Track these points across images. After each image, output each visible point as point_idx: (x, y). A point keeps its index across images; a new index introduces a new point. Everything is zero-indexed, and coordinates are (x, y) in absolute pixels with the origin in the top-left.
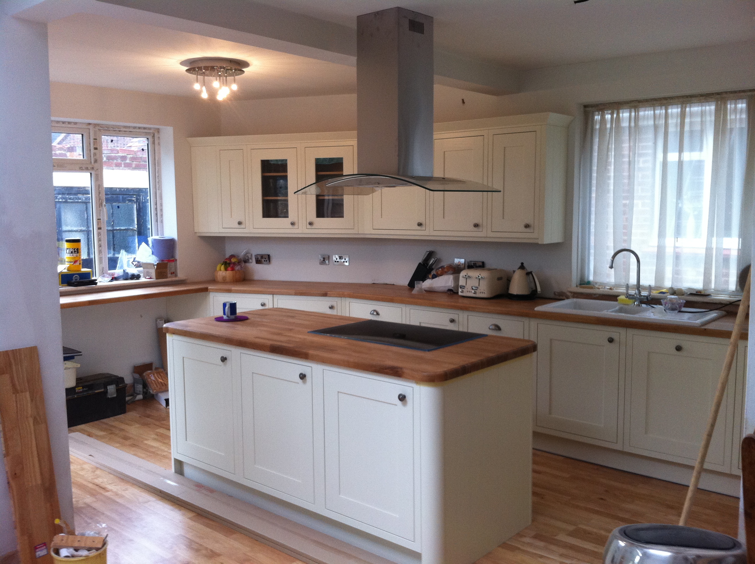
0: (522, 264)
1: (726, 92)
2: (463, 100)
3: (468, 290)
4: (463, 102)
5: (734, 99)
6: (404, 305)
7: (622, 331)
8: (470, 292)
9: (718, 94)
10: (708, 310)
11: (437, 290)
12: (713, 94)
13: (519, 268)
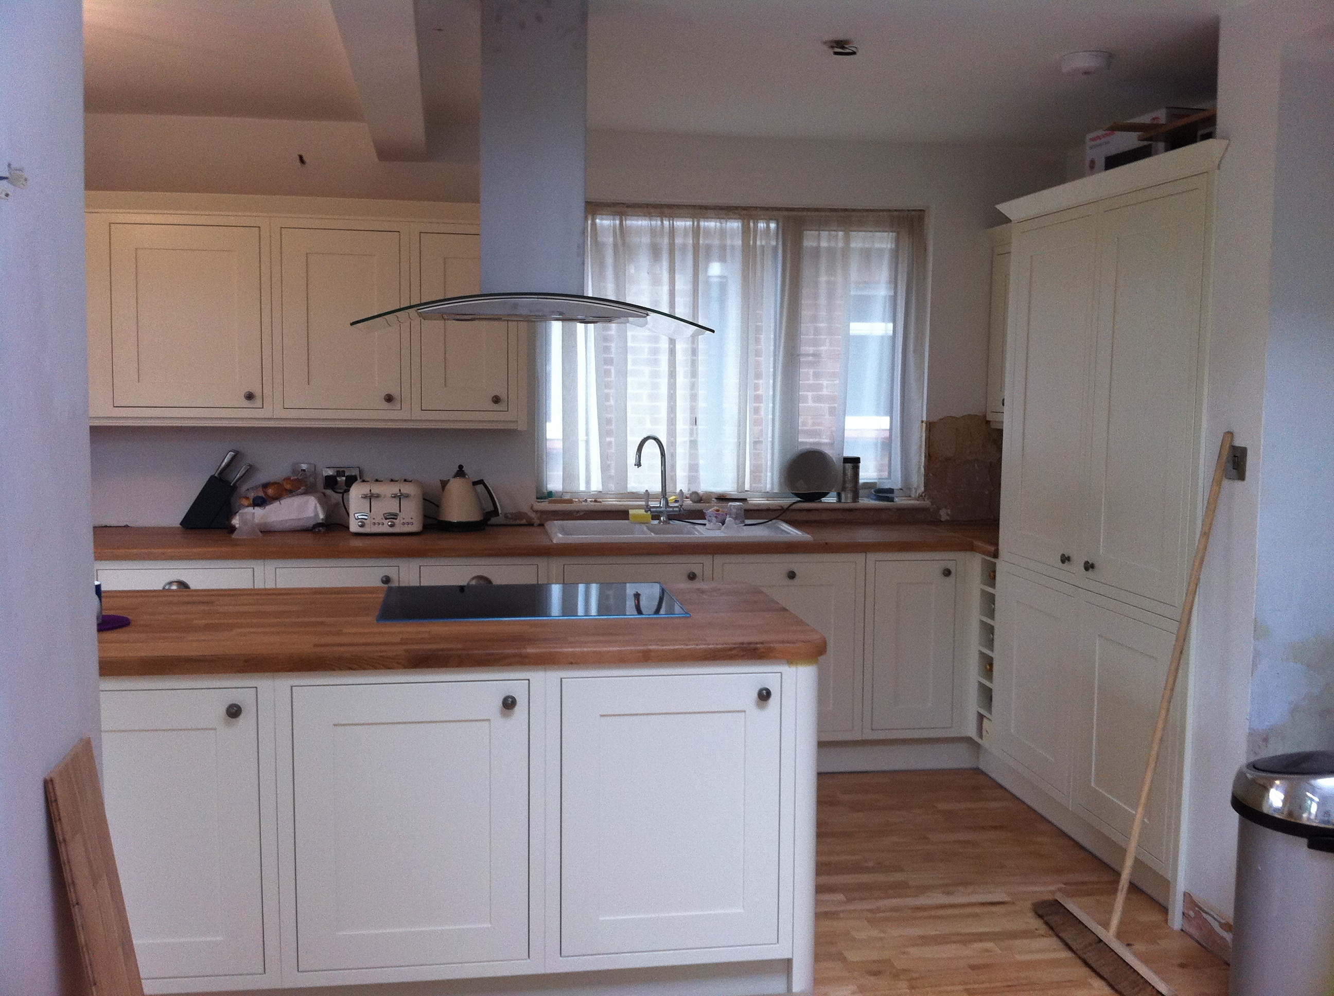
0: (461, 467)
1: (756, 208)
2: (301, 157)
3: (376, 521)
4: (302, 160)
5: (766, 219)
6: (260, 562)
7: (706, 560)
8: (379, 524)
9: (745, 208)
10: (767, 520)
11: (279, 527)
12: (736, 208)
13: (456, 476)
